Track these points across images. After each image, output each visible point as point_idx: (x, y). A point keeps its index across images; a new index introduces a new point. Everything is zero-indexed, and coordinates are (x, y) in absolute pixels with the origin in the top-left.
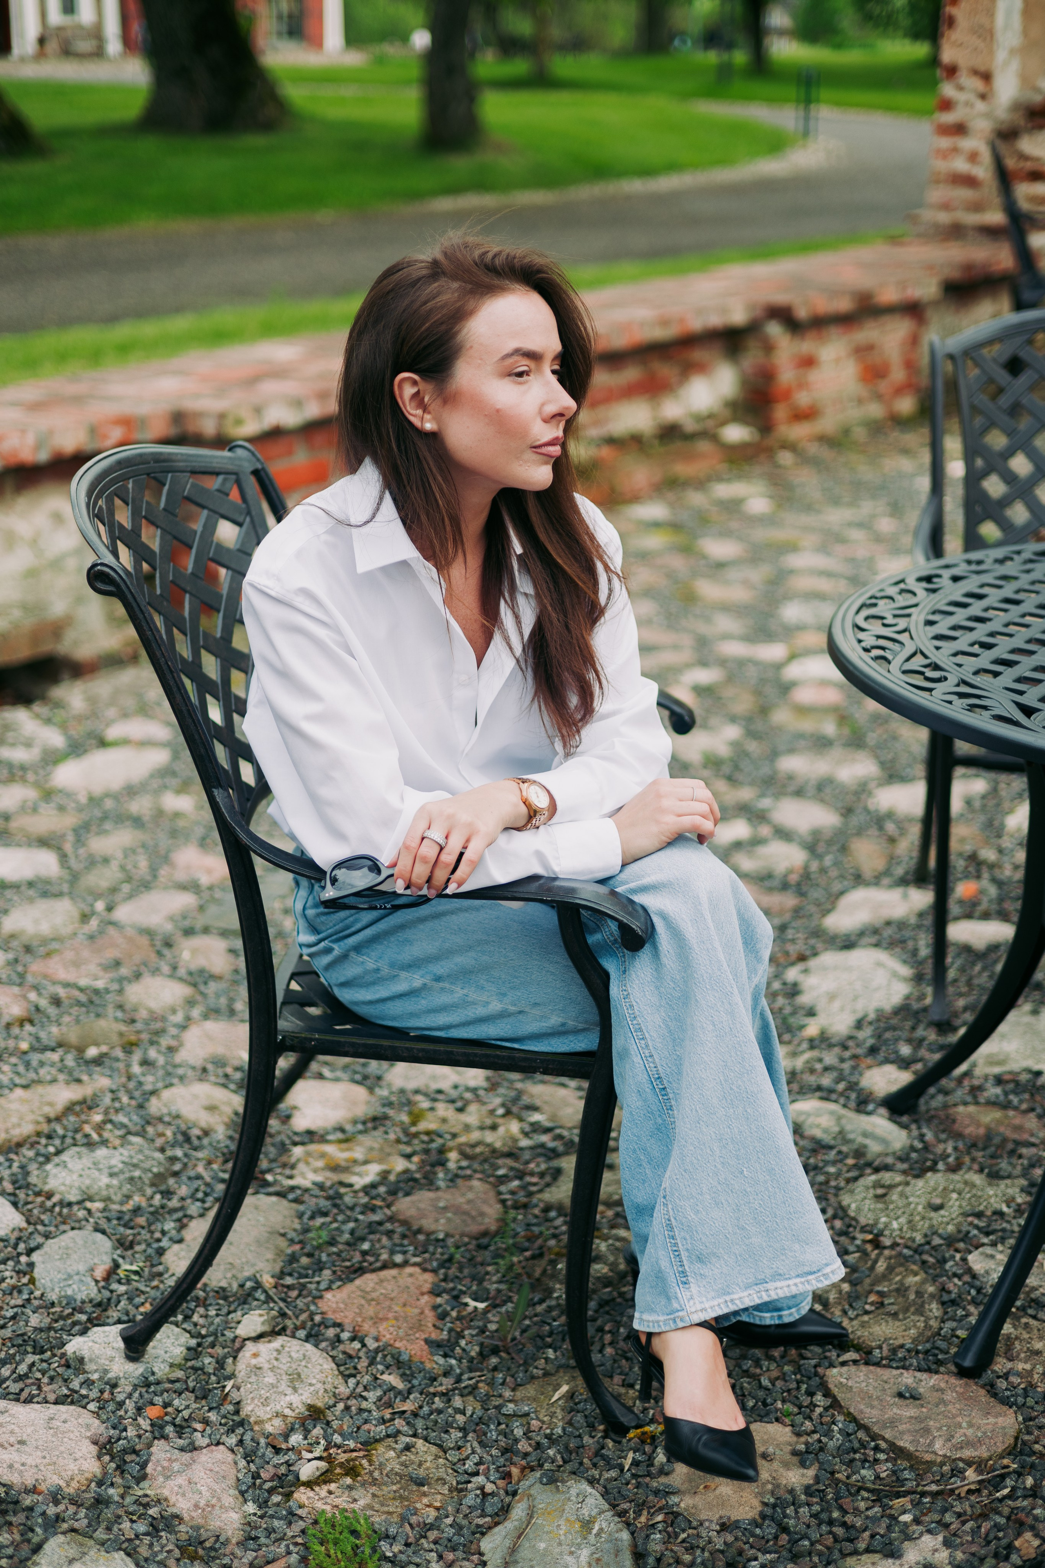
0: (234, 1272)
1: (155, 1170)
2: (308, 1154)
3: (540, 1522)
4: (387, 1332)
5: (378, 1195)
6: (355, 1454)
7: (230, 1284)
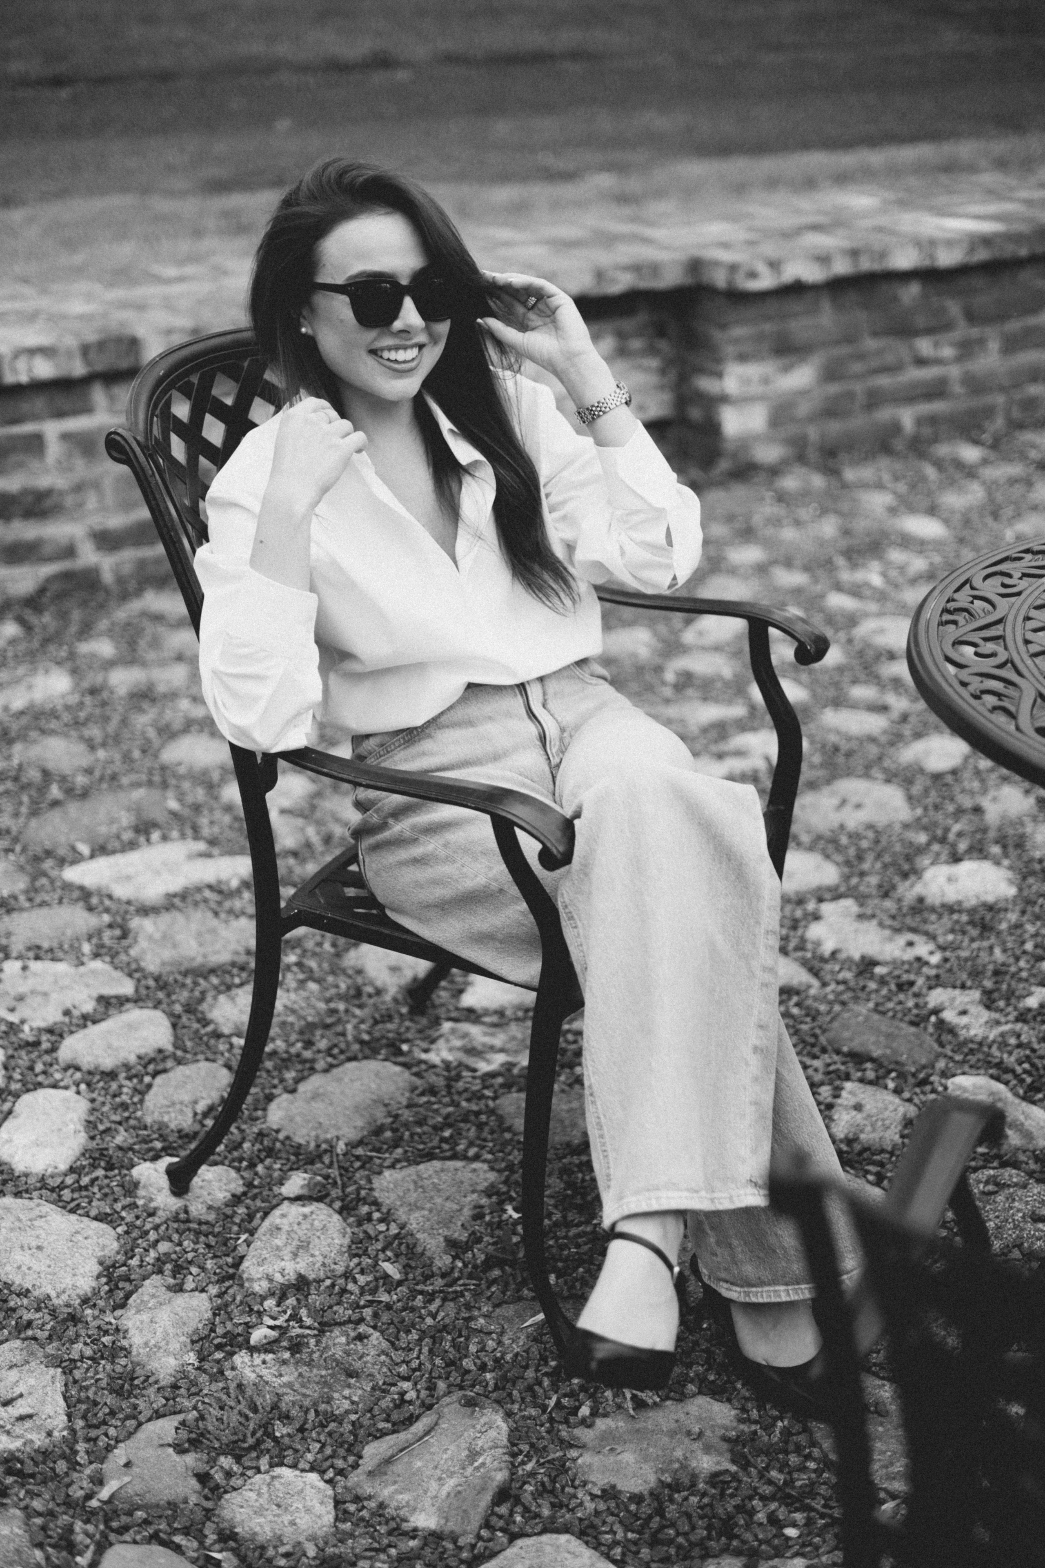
0: (319, 1132)
1: (310, 1019)
2: (453, 1031)
3: (432, 1440)
4: (415, 1221)
5: (492, 1086)
6: (308, 1332)
7: (308, 1142)
